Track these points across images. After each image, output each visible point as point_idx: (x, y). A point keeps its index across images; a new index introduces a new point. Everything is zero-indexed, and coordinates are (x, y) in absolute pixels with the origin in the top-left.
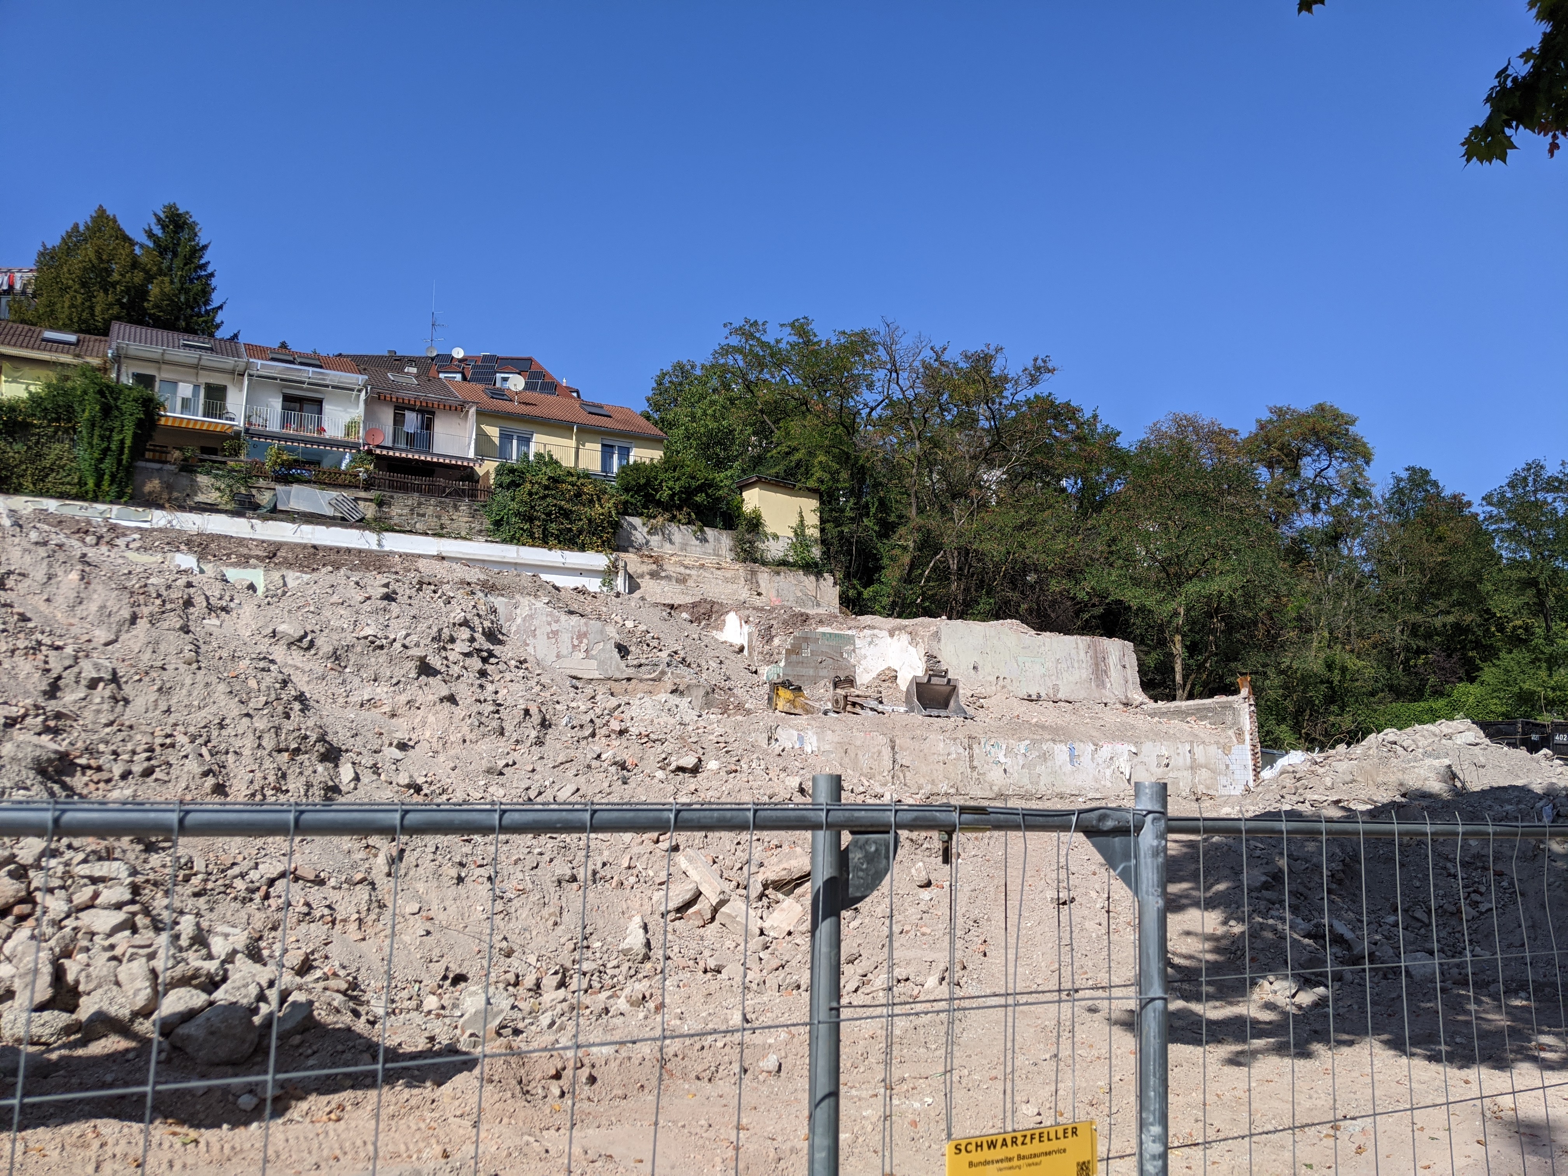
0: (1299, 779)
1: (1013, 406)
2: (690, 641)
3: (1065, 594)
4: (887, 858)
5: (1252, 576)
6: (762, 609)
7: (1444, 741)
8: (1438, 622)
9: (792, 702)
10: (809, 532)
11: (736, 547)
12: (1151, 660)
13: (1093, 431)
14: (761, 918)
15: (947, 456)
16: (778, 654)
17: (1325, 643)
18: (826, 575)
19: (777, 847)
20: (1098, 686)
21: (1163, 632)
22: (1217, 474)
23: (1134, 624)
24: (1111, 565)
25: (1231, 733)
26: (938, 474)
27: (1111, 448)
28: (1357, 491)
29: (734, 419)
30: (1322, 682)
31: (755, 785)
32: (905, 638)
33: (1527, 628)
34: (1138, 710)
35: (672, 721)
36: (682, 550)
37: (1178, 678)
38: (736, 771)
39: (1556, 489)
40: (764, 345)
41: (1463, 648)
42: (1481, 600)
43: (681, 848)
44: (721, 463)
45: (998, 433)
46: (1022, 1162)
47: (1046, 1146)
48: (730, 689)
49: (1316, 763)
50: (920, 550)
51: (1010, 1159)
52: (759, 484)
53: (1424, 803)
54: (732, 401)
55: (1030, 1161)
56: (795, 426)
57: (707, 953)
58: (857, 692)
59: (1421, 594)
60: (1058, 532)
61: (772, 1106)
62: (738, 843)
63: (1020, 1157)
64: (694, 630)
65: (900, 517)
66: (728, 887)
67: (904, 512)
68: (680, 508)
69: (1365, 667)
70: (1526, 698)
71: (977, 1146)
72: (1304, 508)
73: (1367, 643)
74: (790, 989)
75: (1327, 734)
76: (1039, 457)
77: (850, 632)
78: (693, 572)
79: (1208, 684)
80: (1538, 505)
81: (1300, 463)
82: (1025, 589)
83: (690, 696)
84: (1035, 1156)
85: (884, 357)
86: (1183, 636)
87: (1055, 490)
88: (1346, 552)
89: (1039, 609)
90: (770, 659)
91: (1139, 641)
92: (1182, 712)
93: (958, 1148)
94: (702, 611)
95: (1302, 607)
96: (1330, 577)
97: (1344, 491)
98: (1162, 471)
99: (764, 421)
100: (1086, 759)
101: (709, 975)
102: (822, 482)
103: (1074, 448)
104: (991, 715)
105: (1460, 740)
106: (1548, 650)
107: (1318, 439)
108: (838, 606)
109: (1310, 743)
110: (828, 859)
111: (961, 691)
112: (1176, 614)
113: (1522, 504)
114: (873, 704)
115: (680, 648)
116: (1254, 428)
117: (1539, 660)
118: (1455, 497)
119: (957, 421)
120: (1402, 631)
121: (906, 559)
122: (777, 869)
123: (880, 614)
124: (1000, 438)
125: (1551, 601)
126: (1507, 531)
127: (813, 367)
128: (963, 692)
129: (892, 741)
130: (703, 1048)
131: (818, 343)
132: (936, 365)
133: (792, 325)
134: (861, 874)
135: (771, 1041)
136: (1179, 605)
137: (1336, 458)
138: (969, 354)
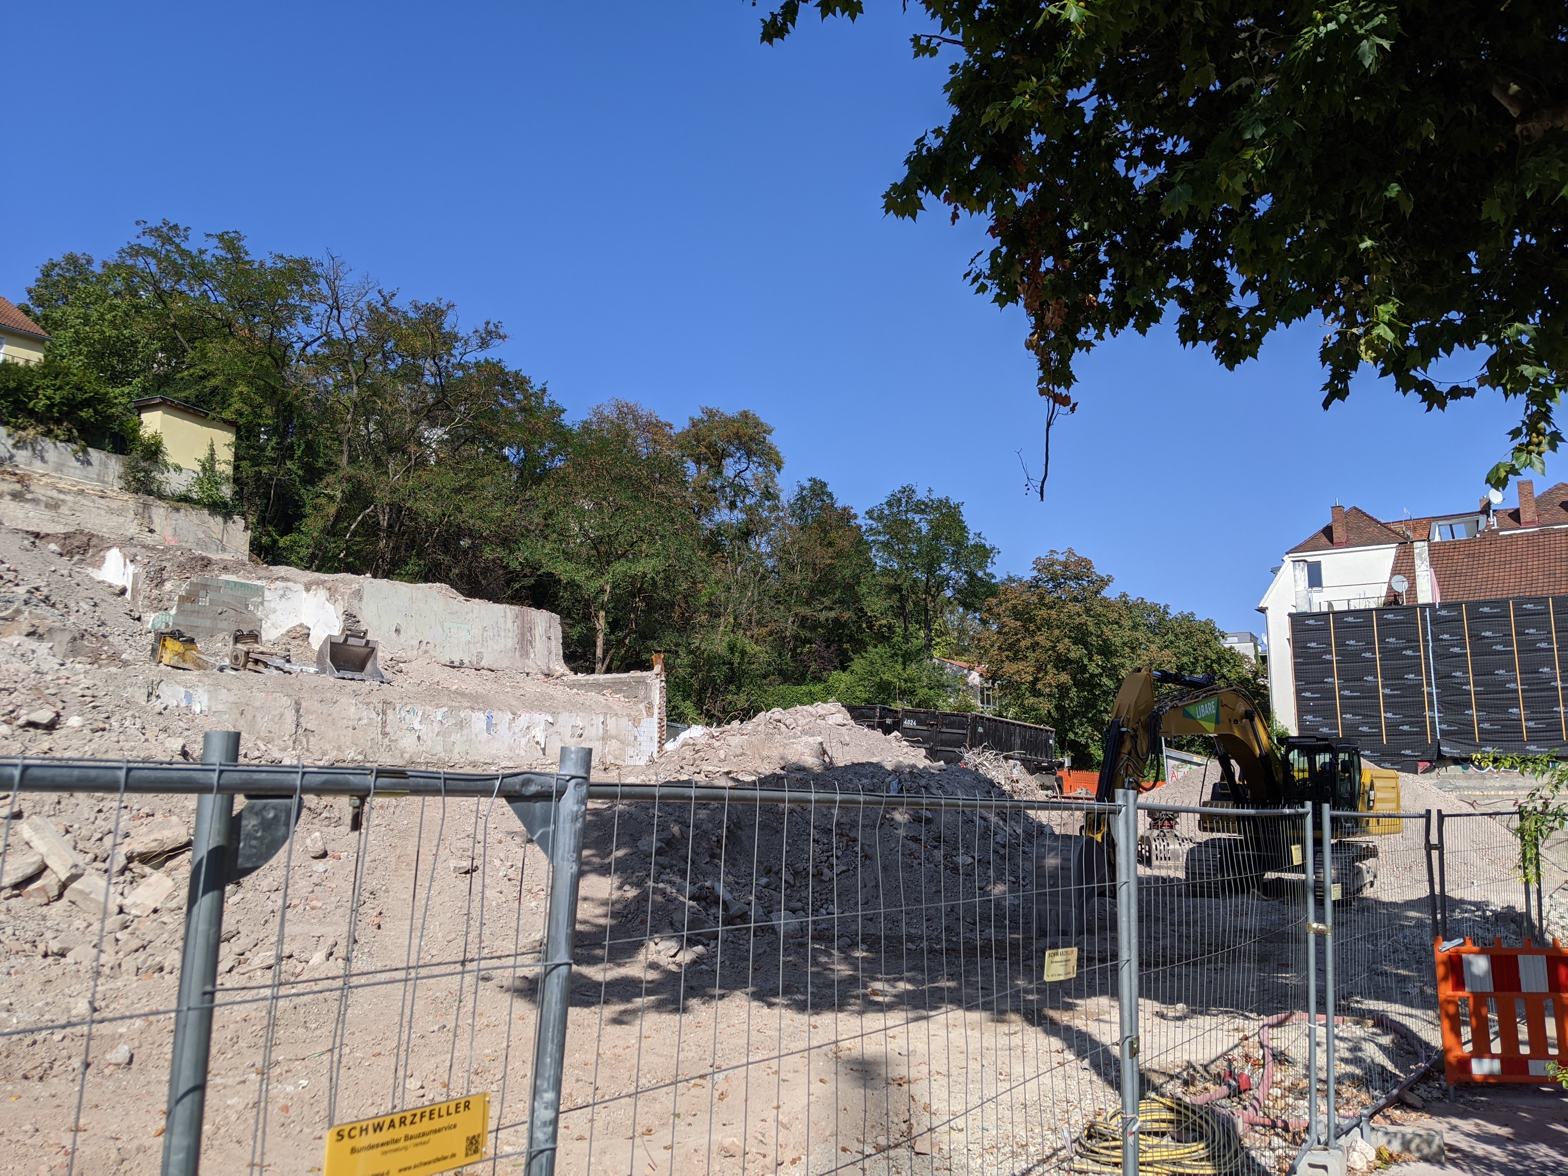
0: (698, 752)
1: (460, 366)
2: (56, 577)
3: (499, 563)
4: (287, 825)
5: (675, 562)
6: (153, 548)
7: (818, 721)
8: (823, 616)
9: (182, 656)
10: (220, 468)
11: (126, 474)
12: (575, 633)
13: (540, 404)
14: (122, 894)
15: (386, 406)
16: (169, 600)
17: (729, 628)
18: (236, 517)
19: (148, 815)
20: (521, 656)
21: (589, 607)
22: (653, 462)
23: (562, 597)
24: (546, 538)
25: (642, 706)
26: (376, 423)
27: (555, 424)
28: (768, 494)
29: (138, 329)
30: (724, 663)
31: (127, 746)
32: (323, 594)
33: (890, 627)
34: (558, 681)
35: (25, 668)
36: (56, 470)
37: (599, 652)
38: (104, 730)
39: (923, 511)
40: (184, 253)
41: (840, 640)
42: (857, 599)
43: (26, 815)
44: (117, 377)
45: (443, 391)
46: (409, 1143)
47: (437, 1123)
48: (104, 636)
49: (713, 737)
50: (347, 502)
51: (397, 1141)
52: (163, 407)
53: (799, 776)
54: (138, 309)
55: (418, 1140)
56: (214, 348)
57: (49, 935)
58: (262, 649)
59: (812, 591)
60: (497, 499)
61: (118, 1102)
62: (100, 811)
63: (407, 1138)
64: (63, 565)
65: (330, 463)
66: (82, 860)
67: (334, 459)
68: (58, 422)
69: (761, 652)
70: (884, 688)
71: (361, 1131)
72: (723, 503)
73: (764, 630)
74: (150, 971)
75: (724, 711)
76: (483, 422)
77: (259, 583)
78: (68, 498)
79: (626, 659)
80: (907, 523)
81: (724, 463)
82: (458, 554)
83: (51, 640)
84: (424, 1134)
85: (326, 290)
86: (607, 612)
87: (497, 458)
88: (754, 547)
89: (470, 575)
90: (158, 605)
91: (565, 615)
92: (600, 685)
93: (340, 1136)
94: (77, 544)
95: (713, 594)
96: (739, 569)
97: (757, 493)
98: (600, 453)
99: (176, 338)
100: (503, 728)
101: (50, 960)
102: (241, 414)
103: (519, 419)
104: (409, 680)
105: (831, 720)
106: (904, 647)
107: (740, 443)
108: (247, 552)
109: (711, 719)
110: (216, 826)
111: (380, 654)
112: (602, 591)
113: (895, 522)
114: (280, 662)
115: (43, 584)
116: (687, 425)
117: (897, 655)
118: (845, 509)
119: (401, 372)
120: (793, 622)
121: (332, 510)
122: (146, 840)
123: (297, 566)
124: (445, 396)
125: (910, 606)
126: (882, 543)
127: (241, 287)
128: (382, 655)
129: (298, 704)
130: (34, 1043)
131: (251, 263)
132: (383, 310)
133: (221, 237)
134: (254, 843)
135: (123, 1030)
136: (605, 582)
137: (754, 462)
138: (419, 305)
